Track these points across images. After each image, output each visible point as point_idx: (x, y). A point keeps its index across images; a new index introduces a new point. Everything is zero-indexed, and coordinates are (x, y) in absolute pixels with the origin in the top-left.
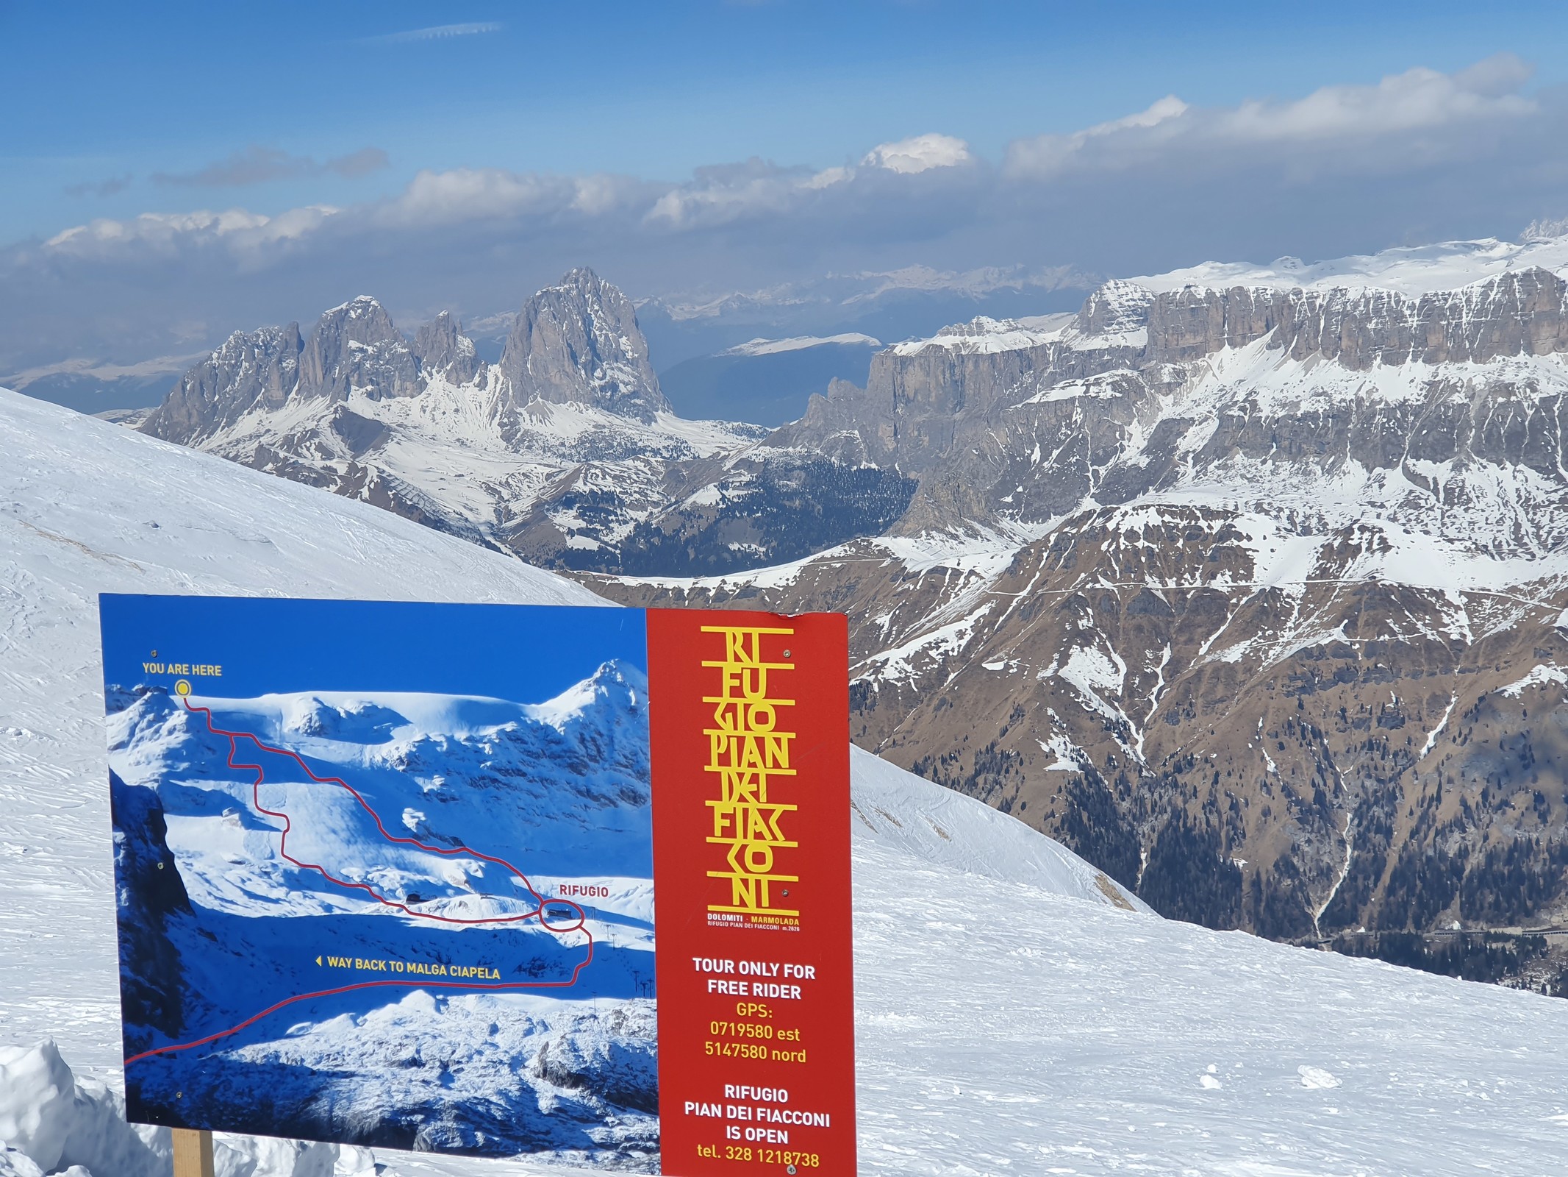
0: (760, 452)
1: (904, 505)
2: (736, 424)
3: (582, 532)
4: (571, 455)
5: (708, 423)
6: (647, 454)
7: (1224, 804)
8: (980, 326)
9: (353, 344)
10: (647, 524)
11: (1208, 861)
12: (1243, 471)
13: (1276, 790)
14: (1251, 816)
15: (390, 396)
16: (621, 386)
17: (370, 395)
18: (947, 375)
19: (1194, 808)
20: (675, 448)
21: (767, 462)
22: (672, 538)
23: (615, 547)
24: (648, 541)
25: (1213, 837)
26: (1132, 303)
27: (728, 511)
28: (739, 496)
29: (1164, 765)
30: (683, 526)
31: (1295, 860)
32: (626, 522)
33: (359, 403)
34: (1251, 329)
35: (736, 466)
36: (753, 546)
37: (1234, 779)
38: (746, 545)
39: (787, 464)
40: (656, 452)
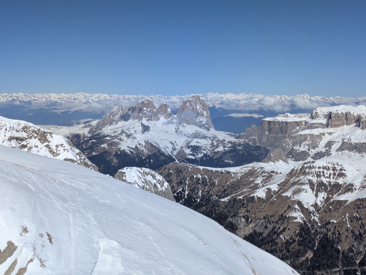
0: (233, 140)
1: (266, 155)
2: (228, 133)
3: (191, 155)
4: (190, 137)
5: (222, 132)
6: (208, 138)
7: (337, 233)
8: (287, 115)
9: (145, 109)
10: (206, 154)
11: (332, 246)
12: (347, 154)
13: (350, 231)
14: (343, 237)
15: (152, 120)
16: (203, 122)
17: (147, 120)
18: (279, 126)
19: (330, 234)
20: (214, 137)
21: (235, 142)
22: (211, 158)
23: (199, 159)
24: (206, 158)
25: (333, 241)
26: (323, 113)
27: (225, 153)
28: (228, 150)
29: (323, 223)
30: (215, 155)
31: (353, 249)
32: (201, 153)
33: (145, 121)
34: (351, 121)
35: (228, 143)
36: (230, 161)
37: (340, 228)
38: (228, 161)
39: (240, 143)
40: (210, 138)
